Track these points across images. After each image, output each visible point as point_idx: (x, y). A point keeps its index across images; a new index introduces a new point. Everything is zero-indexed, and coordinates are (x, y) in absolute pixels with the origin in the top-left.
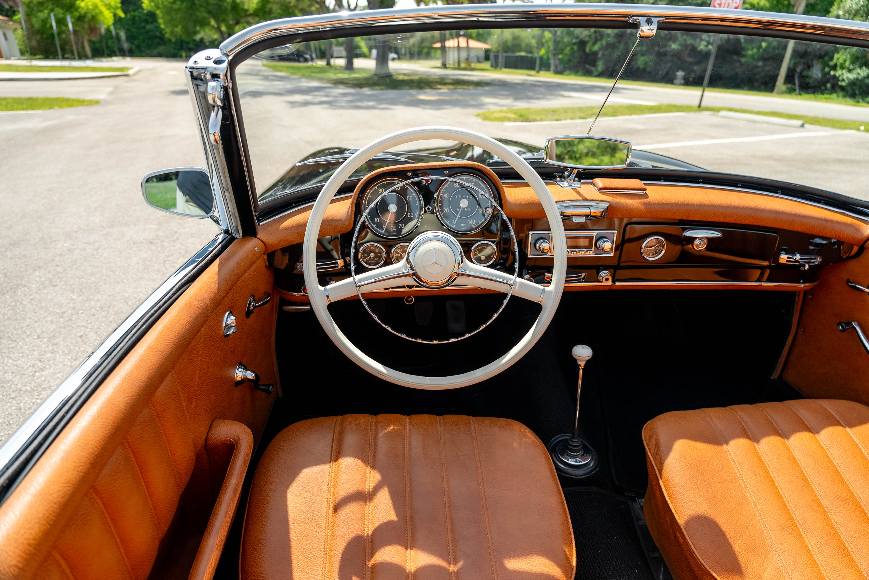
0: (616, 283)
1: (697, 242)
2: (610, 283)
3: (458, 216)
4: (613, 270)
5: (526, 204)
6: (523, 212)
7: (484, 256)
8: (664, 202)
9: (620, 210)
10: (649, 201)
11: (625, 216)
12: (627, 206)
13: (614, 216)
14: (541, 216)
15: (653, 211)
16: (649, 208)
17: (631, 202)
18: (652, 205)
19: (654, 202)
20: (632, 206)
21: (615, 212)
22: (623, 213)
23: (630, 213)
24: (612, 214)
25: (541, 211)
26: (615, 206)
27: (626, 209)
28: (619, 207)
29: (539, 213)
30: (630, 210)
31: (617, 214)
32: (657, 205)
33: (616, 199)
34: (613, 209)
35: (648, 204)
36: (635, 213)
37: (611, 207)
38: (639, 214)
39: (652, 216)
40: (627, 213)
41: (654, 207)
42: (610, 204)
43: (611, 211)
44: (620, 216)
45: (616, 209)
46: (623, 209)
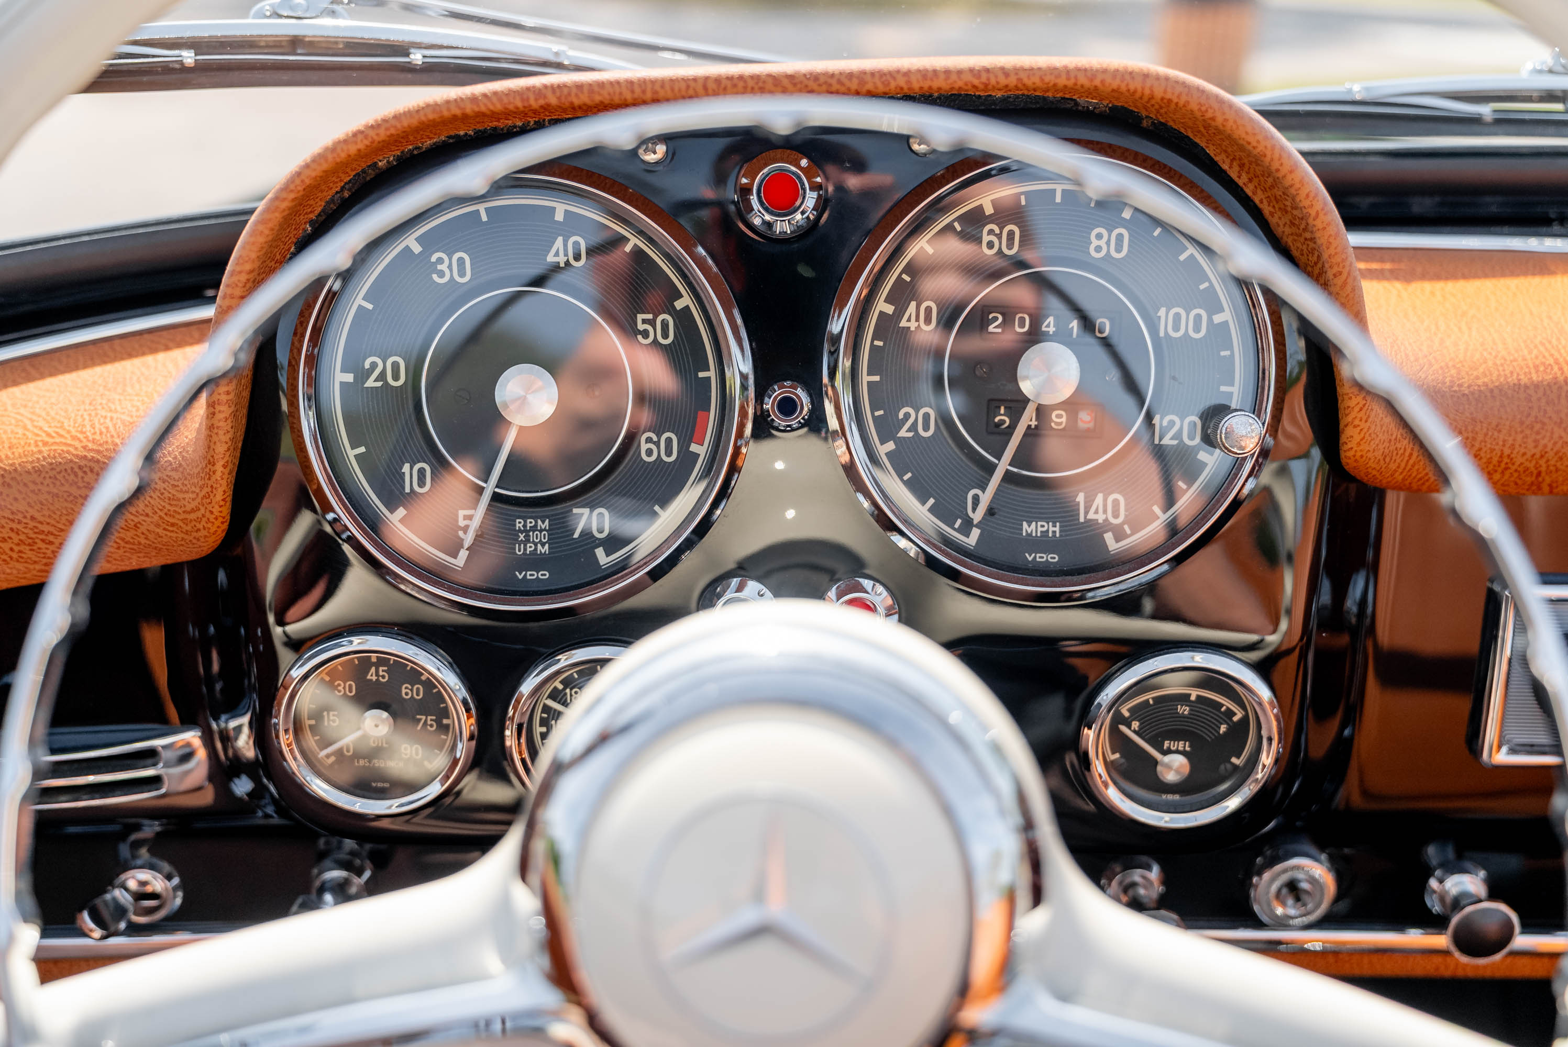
3: (1003, 465)
5: (1496, 392)
6: (1480, 449)
7: (1183, 753)
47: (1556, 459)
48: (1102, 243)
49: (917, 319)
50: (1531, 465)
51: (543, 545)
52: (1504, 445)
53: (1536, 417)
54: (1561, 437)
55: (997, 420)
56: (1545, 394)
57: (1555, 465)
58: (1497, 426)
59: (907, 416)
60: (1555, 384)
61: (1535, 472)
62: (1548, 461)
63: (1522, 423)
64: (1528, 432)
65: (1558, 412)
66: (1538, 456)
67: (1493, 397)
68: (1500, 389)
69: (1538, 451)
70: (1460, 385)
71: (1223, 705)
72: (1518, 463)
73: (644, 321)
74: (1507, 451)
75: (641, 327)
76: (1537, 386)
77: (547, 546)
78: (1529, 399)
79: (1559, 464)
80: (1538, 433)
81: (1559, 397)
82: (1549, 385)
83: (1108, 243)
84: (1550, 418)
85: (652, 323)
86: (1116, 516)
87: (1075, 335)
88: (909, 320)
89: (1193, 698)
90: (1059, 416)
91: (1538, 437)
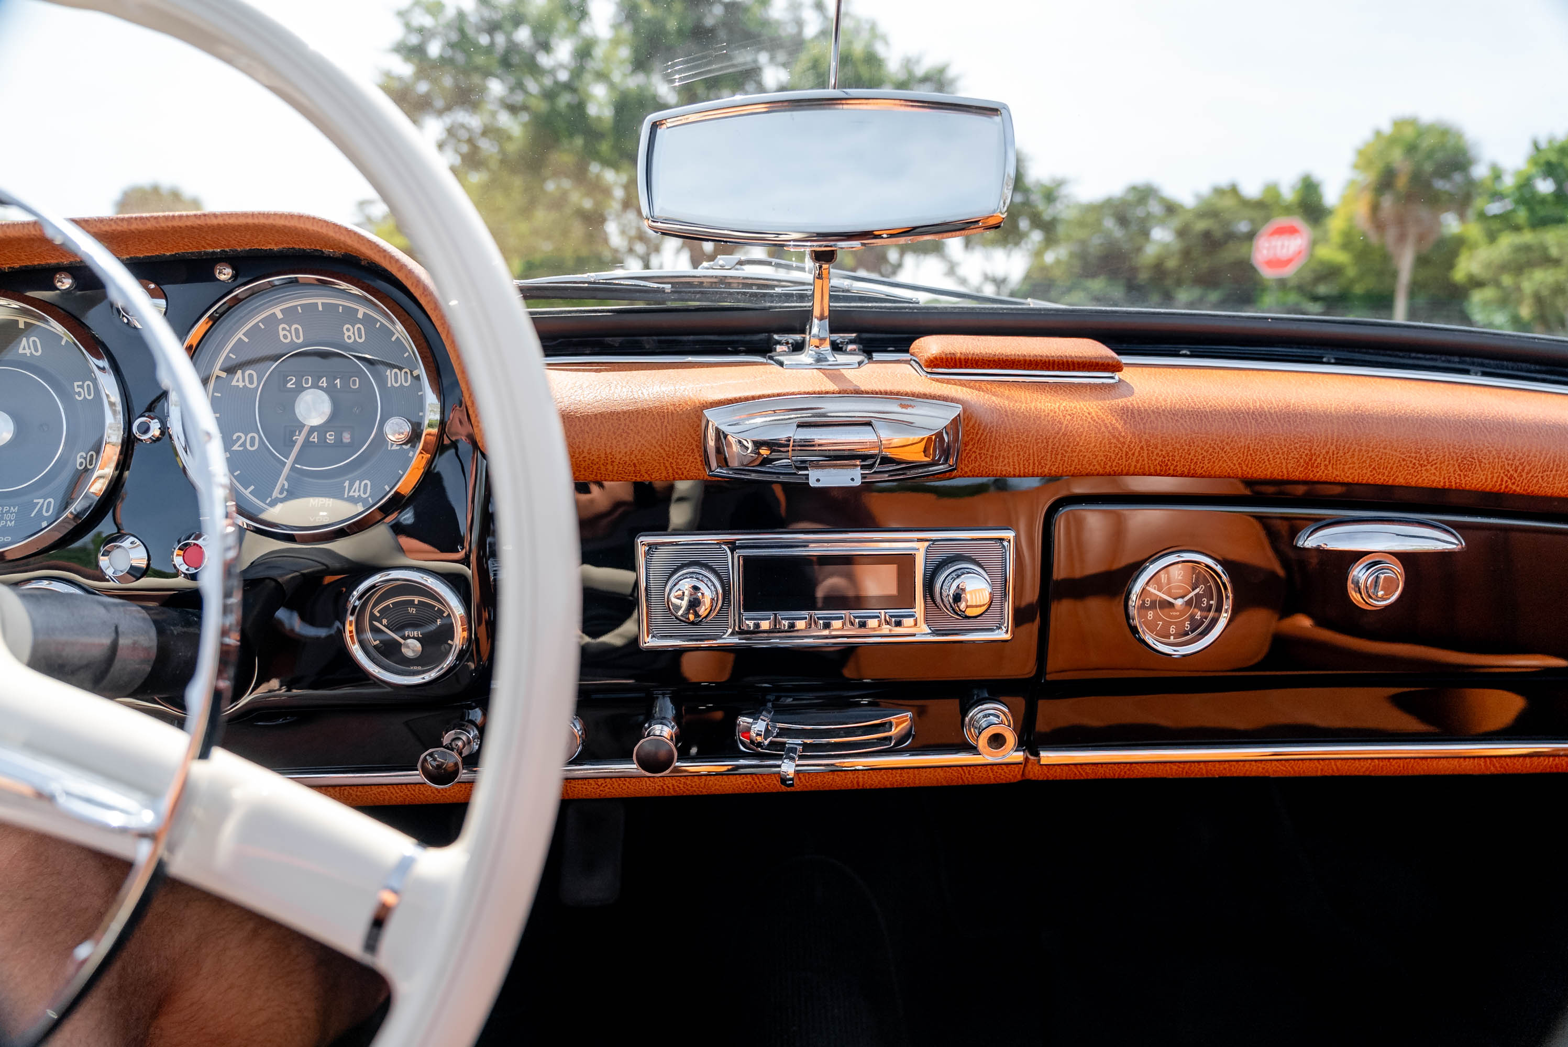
0: (1042, 754)
1: (1359, 573)
2: (1012, 754)
3: (289, 462)
4: (1020, 702)
5: (599, 416)
6: (590, 449)
7: (417, 639)
8: (1199, 408)
9: (1015, 440)
10: (1137, 403)
11: (1042, 467)
12: (1045, 423)
13: (992, 465)
14: (673, 470)
15: (1160, 441)
16: (1140, 428)
17: (1059, 408)
18: (1153, 418)
19: (1157, 408)
20: (1066, 422)
21: (997, 449)
22: (1031, 451)
23: (1062, 454)
24: (983, 457)
25: (669, 447)
26: (991, 423)
27: (1041, 436)
28: (1010, 425)
29: (664, 455)
30: (1060, 439)
31: (1004, 457)
32: (1172, 418)
33: (994, 398)
34: (985, 434)
35: (1132, 413)
36: (1080, 451)
37: (973, 425)
38: (1099, 458)
39: (1158, 468)
40: (1049, 454)
41: (1163, 427)
42: (965, 410)
43: (974, 444)
44: (1021, 466)
45: (994, 433)
46: (1027, 436)
48: (351, 333)
49: (244, 381)
50: (627, 459)
51: (11, 521)
53: (623, 429)
54: (639, 441)
55: (294, 438)
56: (629, 417)
58: (599, 435)
59: (239, 438)
60: (636, 411)
63: (614, 433)
65: (636, 427)
66: (629, 453)
67: (596, 419)
68: (602, 415)
71: (435, 606)
72: (618, 458)
73: (78, 386)
74: (608, 451)
75: (77, 390)
76: (625, 413)
77: (13, 522)
78: (619, 420)
80: (626, 439)
81: (637, 418)
82: (632, 412)
83: (354, 333)
84: (632, 430)
85: (82, 387)
86: (365, 493)
87: (339, 387)
88: (238, 381)
89: (416, 602)
90: (330, 435)
91: (627, 442)
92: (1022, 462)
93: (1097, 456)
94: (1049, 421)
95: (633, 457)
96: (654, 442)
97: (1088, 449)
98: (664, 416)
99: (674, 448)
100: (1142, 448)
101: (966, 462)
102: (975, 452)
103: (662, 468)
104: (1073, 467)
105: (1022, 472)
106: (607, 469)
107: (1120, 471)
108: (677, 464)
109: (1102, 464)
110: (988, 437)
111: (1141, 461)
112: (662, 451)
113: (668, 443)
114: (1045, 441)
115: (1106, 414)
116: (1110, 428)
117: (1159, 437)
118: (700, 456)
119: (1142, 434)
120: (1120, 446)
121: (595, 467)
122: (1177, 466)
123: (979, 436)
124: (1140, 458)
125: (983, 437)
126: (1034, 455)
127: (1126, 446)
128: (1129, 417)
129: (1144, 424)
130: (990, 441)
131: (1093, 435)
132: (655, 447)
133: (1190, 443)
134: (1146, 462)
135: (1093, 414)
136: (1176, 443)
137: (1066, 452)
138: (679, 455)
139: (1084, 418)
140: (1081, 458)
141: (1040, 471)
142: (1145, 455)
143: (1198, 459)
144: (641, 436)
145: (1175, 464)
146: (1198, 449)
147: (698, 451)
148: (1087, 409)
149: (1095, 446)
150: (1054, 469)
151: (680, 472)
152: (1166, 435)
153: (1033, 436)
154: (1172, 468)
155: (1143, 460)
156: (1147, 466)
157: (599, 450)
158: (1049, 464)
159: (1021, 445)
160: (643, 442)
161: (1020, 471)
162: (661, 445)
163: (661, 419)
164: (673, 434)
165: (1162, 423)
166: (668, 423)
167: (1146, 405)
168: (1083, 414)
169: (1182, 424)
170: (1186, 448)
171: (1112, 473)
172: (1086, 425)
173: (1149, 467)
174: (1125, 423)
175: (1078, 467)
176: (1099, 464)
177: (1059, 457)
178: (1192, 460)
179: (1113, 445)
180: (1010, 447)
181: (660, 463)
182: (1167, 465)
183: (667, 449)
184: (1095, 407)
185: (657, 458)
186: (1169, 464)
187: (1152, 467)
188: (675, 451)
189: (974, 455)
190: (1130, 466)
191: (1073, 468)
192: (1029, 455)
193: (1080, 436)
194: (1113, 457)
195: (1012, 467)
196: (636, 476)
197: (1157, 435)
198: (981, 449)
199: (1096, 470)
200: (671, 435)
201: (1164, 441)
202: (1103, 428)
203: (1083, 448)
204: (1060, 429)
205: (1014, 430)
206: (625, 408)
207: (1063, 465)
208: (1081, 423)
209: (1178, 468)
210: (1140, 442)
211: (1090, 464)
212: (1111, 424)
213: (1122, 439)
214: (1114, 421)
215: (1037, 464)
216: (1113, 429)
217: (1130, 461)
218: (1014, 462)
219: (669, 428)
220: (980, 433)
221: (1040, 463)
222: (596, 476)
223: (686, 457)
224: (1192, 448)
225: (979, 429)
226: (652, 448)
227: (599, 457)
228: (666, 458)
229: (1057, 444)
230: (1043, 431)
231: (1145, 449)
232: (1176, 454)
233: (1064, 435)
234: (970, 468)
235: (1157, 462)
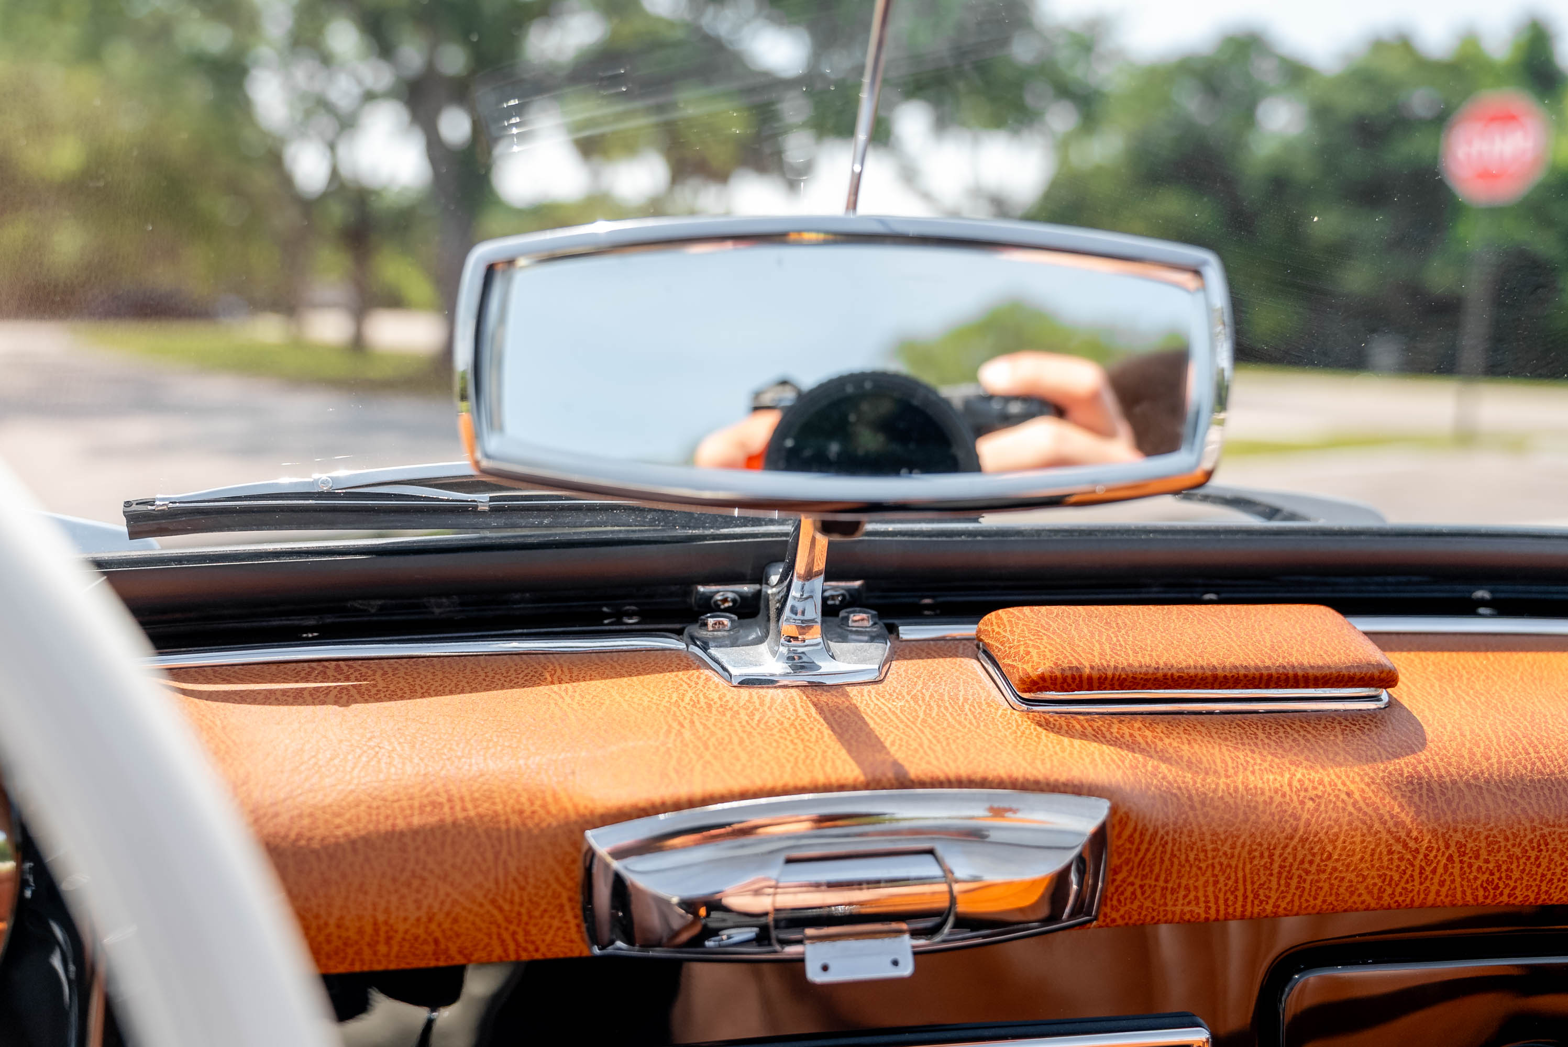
6: (342, 918)
8: (1553, 773)
9: (1210, 855)
10: (1437, 768)
11: (1261, 902)
12: (1266, 818)
13: (1166, 904)
14: (518, 944)
15: (1483, 845)
16: (1447, 822)
17: (1290, 785)
18: (1469, 799)
19: (1475, 777)
20: (1305, 816)
21: (1174, 875)
22: (1240, 875)
23: (1300, 876)
24: (1148, 892)
25: (512, 902)
26: (1164, 825)
27: (1260, 844)
28: (1200, 827)
29: (499, 917)
30: (1295, 849)
31: (1187, 888)
32: (1504, 798)
33: (1163, 767)
34: (1153, 849)
35: (1430, 790)
36: (1335, 869)
37: (1131, 836)
38: (1370, 881)
39: (1481, 893)
40: (1274, 880)
41: (1488, 817)
42: (1114, 810)
43: (1132, 869)
44: (1221, 902)
45: (1170, 844)
46: (1233, 847)
47: (449, 921)
50: (421, 931)
52: (375, 910)
53: (413, 872)
54: (448, 895)
56: (425, 841)
57: (451, 929)
58: (362, 885)
60: (440, 827)
61: (430, 940)
62: (440, 925)
63: (394, 880)
64: (404, 891)
66: (424, 919)
67: (355, 851)
68: (367, 840)
69: (422, 913)
70: (310, 839)
74: (381, 918)
76: (415, 832)
78: (403, 849)
79: (456, 928)
80: (418, 891)
81: (443, 844)
82: (432, 830)
84: (432, 872)
91: (420, 896)
92: (1221, 896)
93: (1365, 878)
94: (1273, 815)
95: (433, 926)
96: (479, 895)
97: (1348, 865)
98: (500, 840)
99: (521, 904)
100: (1450, 858)
101: (1115, 903)
102: (1132, 884)
103: (495, 942)
104: (1320, 899)
105: (1222, 912)
106: (375, 953)
107: (1408, 901)
108: (527, 933)
109: (1376, 891)
110: (1158, 855)
111: (1448, 883)
112: (495, 912)
113: (508, 896)
114: (1266, 854)
115: (1381, 794)
116: (1390, 824)
117: (1482, 837)
118: (576, 917)
119: (1451, 833)
120: (1409, 856)
121: (350, 951)
122: (1515, 888)
123: (1141, 855)
124: (1446, 877)
125: (1149, 855)
126: (1245, 881)
127: (1421, 856)
128: (1425, 799)
129: (1454, 812)
130: (1162, 861)
131: (1358, 839)
132: (481, 905)
133: (1539, 845)
134: (1457, 884)
135: (1357, 795)
136: (1514, 846)
137: (1307, 872)
138: (530, 917)
139: (1340, 804)
140: (1336, 883)
141: (1256, 910)
142: (1457, 871)
143: (1553, 874)
144: (452, 884)
145: (1512, 884)
146: (1556, 856)
147: (573, 909)
148: (1344, 784)
149: (1362, 859)
150: (1283, 905)
151: (531, 948)
152: (1495, 832)
153: (1243, 846)
154: (1507, 891)
155: (1453, 881)
156: (1459, 890)
157: (360, 918)
158: (1274, 895)
159: (1221, 864)
160: (455, 895)
161: (1218, 911)
162: (493, 902)
163: (493, 846)
164: (521, 879)
165: (1488, 809)
166: (510, 853)
167: (1453, 770)
168: (1337, 797)
169: (1524, 810)
170: (1533, 854)
171: (1394, 905)
172: (1345, 820)
173: (1464, 892)
174: (1418, 813)
175: (1330, 899)
176: (1370, 893)
177: (1294, 883)
178: (1543, 875)
179: (1396, 856)
180: (1200, 868)
181: (489, 935)
182: (1497, 887)
183: (507, 907)
184: (1357, 779)
185: (484, 926)
186: (1501, 885)
187: (1469, 892)
188: (523, 911)
189: (1130, 889)
190: (1427, 891)
191: (1319, 902)
192: (1236, 881)
193: (1333, 842)
194: (1396, 877)
195: (1202, 905)
196: (437, 960)
197: (1479, 833)
198: (1144, 877)
199: (1363, 902)
200: (515, 880)
201: (1491, 843)
202: (1377, 826)
203: (1339, 865)
204: (1296, 830)
205: (1208, 837)
206: (416, 821)
207: (1300, 897)
208: (1334, 816)
209: (1517, 892)
210: (1447, 847)
211: (1352, 893)
212: (1392, 817)
213: (1412, 844)
214: (1397, 809)
215: (1251, 896)
216: (1396, 824)
217: (1428, 883)
218: (1206, 896)
219: (512, 865)
220: (1144, 846)
221: (1256, 896)
222: (352, 964)
223: (546, 919)
224: (1544, 853)
225: (1142, 842)
226: (476, 908)
227: (361, 932)
228: (504, 924)
229: (1290, 860)
230: (1262, 835)
231: (1456, 859)
232: (1514, 866)
233: (1303, 840)
234: (1122, 912)
235: (1479, 882)
